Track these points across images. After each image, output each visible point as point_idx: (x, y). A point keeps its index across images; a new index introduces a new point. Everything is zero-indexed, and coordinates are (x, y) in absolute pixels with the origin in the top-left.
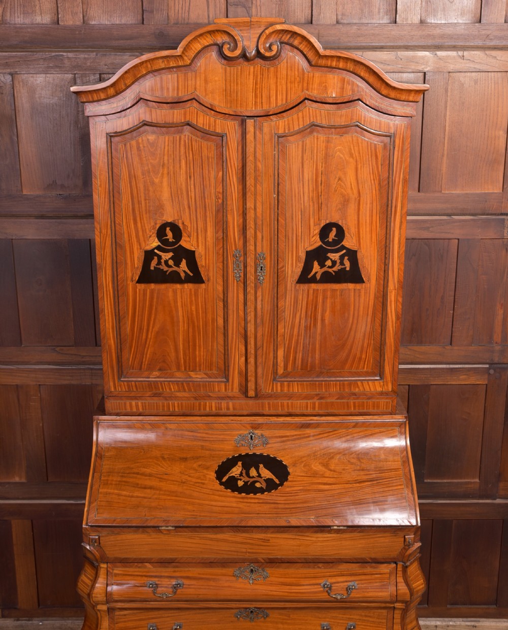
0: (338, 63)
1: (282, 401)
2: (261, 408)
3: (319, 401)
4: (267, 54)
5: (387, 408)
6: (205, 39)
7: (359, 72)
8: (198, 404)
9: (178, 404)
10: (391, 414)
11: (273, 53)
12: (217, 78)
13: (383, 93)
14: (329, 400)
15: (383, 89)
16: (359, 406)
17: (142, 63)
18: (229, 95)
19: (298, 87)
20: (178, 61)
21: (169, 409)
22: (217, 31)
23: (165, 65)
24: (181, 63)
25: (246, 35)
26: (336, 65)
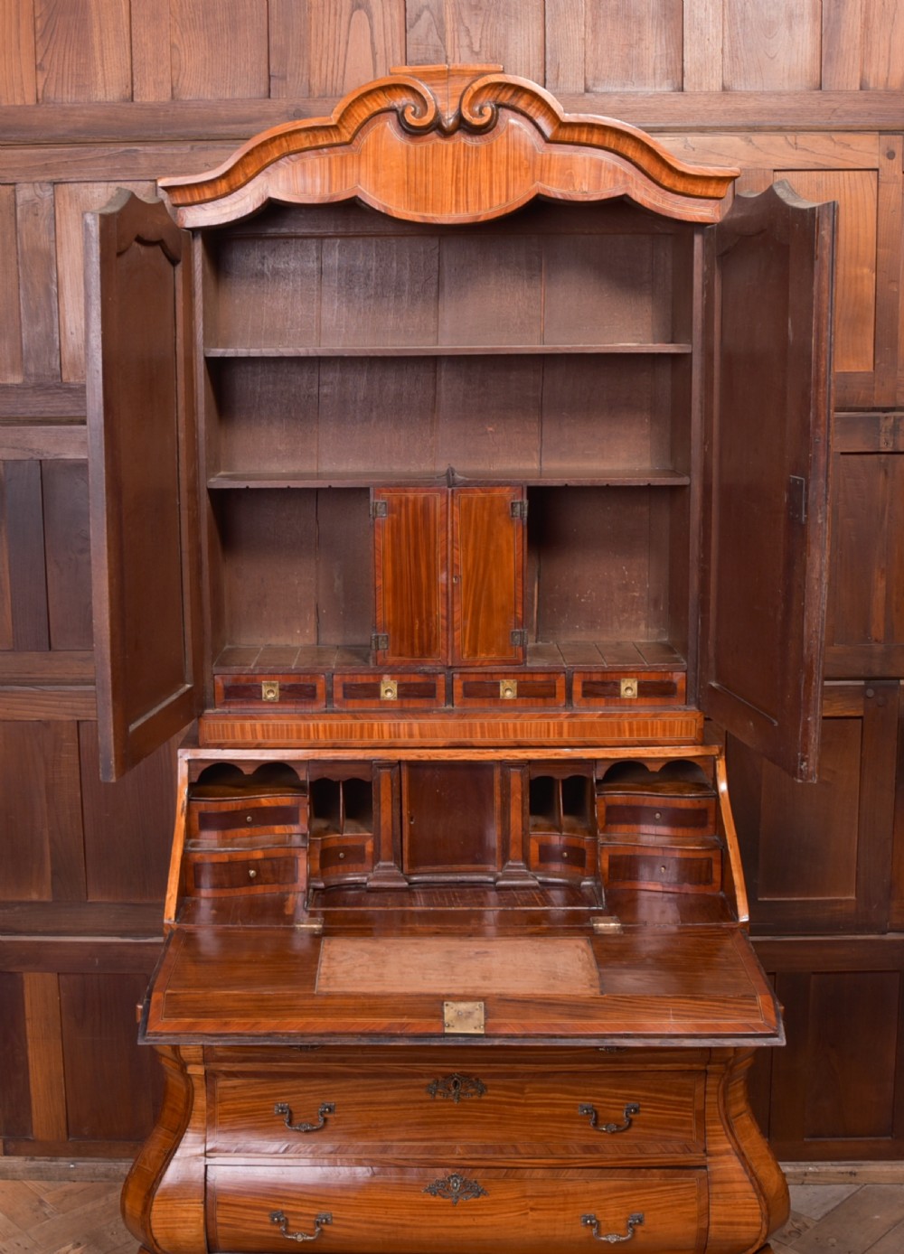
0: (590, 137)
1: (506, 721)
2: (468, 734)
3: (569, 720)
4: (477, 121)
5: (687, 734)
6: (375, 101)
7: (624, 152)
8: (358, 726)
9: (325, 726)
10: (695, 744)
11: (485, 120)
12: (393, 164)
13: (665, 184)
14: (585, 719)
15: (664, 177)
16: (638, 730)
17: (273, 139)
18: (413, 190)
19: (526, 176)
20: (331, 136)
21: (309, 737)
22: (396, 86)
23: (310, 142)
24: (335, 140)
25: (440, 92)
26: (587, 139)
